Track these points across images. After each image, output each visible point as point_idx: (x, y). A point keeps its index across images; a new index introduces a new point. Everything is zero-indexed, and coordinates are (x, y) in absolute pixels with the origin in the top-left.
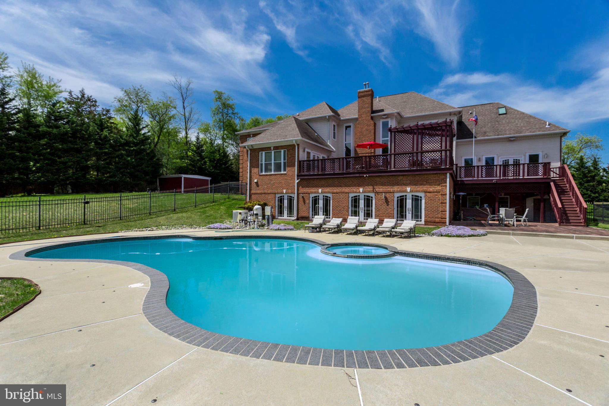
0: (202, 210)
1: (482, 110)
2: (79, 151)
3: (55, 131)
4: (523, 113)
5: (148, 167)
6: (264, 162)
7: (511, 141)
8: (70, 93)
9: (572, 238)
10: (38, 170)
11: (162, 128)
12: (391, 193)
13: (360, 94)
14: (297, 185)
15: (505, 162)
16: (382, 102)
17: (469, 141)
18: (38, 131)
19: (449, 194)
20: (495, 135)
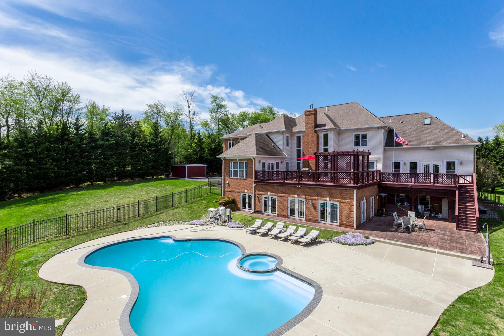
0: (189, 206)
1: (411, 120)
2: (120, 154)
3: (106, 143)
4: (445, 124)
5: (163, 161)
6: (233, 169)
7: (431, 150)
8: (115, 113)
9: (435, 252)
10: (97, 169)
11: (173, 131)
12: (316, 200)
13: (306, 113)
14: (254, 188)
15: (427, 168)
16: (330, 111)
17: (395, 149)
18: (96, 144)
19: (356, 205)
20: (417, 145)
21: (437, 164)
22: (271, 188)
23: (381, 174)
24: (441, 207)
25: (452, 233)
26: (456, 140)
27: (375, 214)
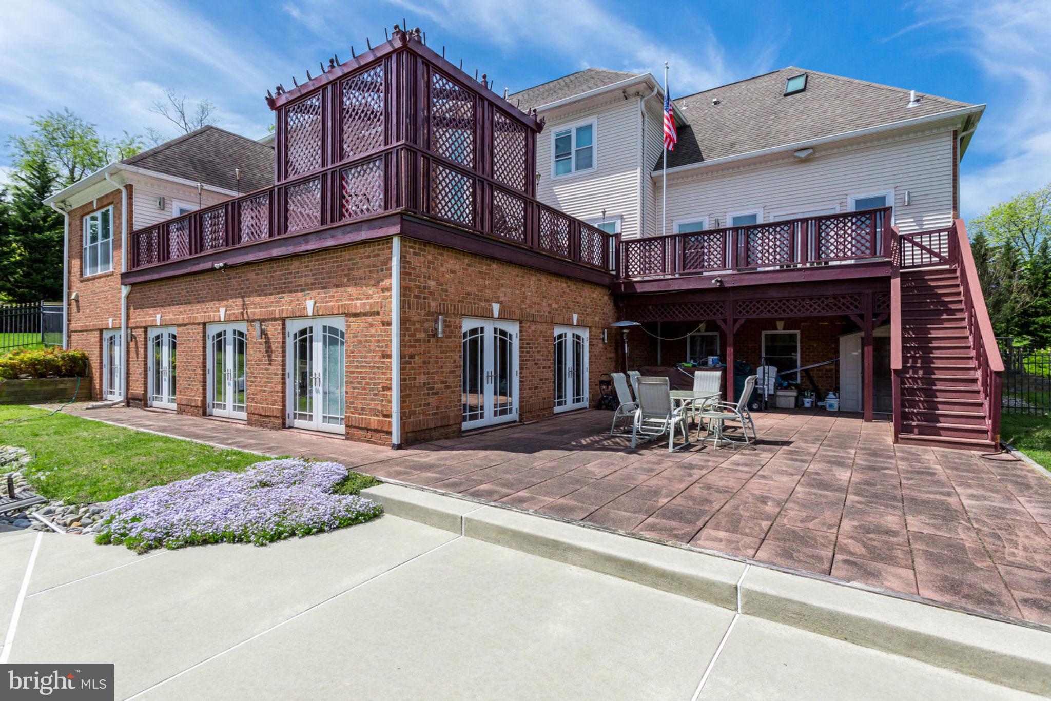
1: (745, 92)
6: (88, 245)
7: (800, 160)
12: (275, 320)
14: (125, 302)
17: (687, 171)
19: (403, 321)
22: (163, 292)
24: (838, 371)
25: (875, 454)
27: (591, 400)
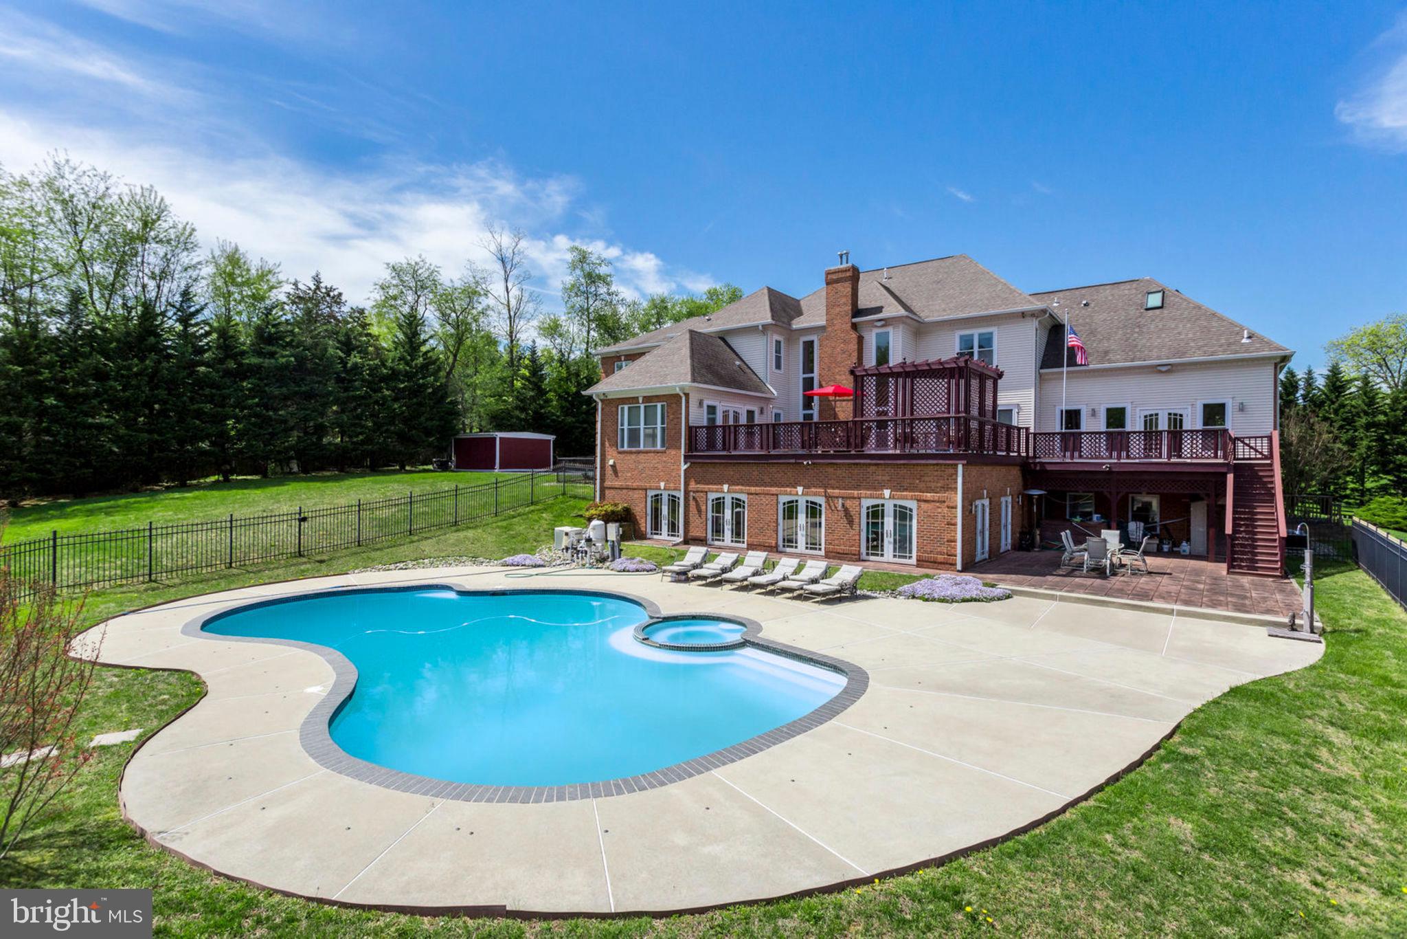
0: (504, 524)
1: (1110, 298)
2: (309, 396)
3: (267, 362)
4: (1199, 307)
5: (432, 419)
6: (626, 427)
7: (1161, 372)
8: (296, 284)
9: (1171, 612)
10: (241, 435)
11: (460, 340)
12: (854, 498)
13: (830, 277)
15: (1151, 420)
16: (894, 280)
17: (1067, 372)
18: (240, 365)
19: (963, 507)
20: (1126, 360)
21: (1179, 412)
22: (730, 471)
23: (1031, 437)
24: (1189, 525)
25: (1215, 579)
26: (1229, 344)
27: (1012, 544)
